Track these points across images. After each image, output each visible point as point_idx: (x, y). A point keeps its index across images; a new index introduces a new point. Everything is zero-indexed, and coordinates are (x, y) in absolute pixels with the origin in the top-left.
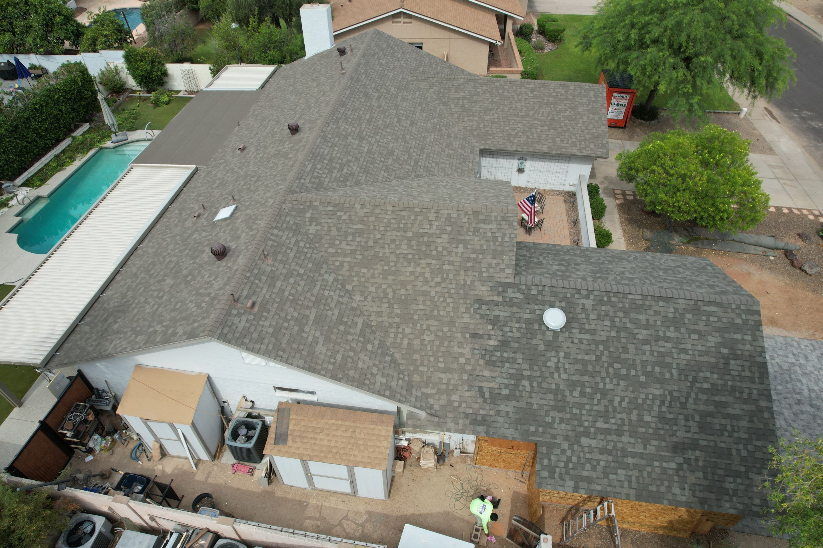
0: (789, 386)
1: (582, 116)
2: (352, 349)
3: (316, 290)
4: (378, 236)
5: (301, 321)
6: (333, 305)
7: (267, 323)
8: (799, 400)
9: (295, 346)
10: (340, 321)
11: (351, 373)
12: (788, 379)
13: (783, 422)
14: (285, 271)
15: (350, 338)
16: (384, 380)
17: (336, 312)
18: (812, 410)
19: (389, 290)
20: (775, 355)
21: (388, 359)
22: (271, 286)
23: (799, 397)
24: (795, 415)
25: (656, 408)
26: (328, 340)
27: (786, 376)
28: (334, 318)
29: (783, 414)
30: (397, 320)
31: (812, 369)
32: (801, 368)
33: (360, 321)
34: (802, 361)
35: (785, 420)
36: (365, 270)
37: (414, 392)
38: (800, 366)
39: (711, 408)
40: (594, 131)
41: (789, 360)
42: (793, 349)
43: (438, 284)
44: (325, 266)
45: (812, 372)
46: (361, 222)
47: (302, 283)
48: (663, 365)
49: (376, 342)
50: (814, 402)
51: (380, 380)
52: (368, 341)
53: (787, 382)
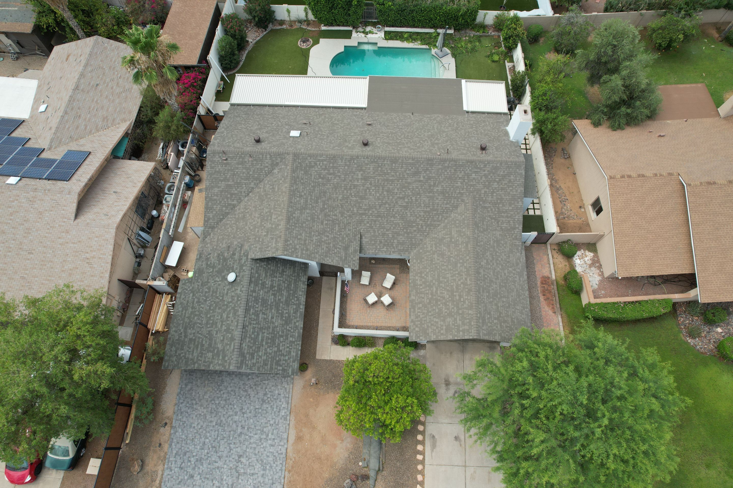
0: (253, 426)
1: (444, 321)
2: (220, 202)
3: (243, 181)
4: (272, 198)
5: (226, 179)
6: (238, 190)
7: (220, 167)
8: (244, 428)
9: (214, 180)
10: (232, 195)
11: (210, 204)
12: (257, 428)
13: (231, 413)
14: (248, 166)
15: (225, 200)
16: (211, 217)
17: (236, 192)
18: (239, 432)
19: (249, 210)
20: (273, 428)
21: (221, 217)
22: (238, 164)
23: (246, 429)
24: (235, 422)
25: (199, 321)
26: (221, 192)
27: (259, 428)
28: (232, 192)
29: (236, 415)
30: (237, 216)
31: (264, 444)
32: (265, 439)
33: (235, 202)
34: (270, 442)
35: (232, 415)
36: (257, 198)
37: (210, 230)
38: (266, 439)
39: (196, 343)
40: (430, 330)
41: (270, 435)
42: (279, 441)
43: (249, 228)
44: (258, 182)
45: (262, 444)
46: (278, 189)
47: (245, 175)
48: (212, 324)
49: (227, 211)
50: (243, 435)
51: (211, 215)
52: (227, 208)
53: (255, 426)
